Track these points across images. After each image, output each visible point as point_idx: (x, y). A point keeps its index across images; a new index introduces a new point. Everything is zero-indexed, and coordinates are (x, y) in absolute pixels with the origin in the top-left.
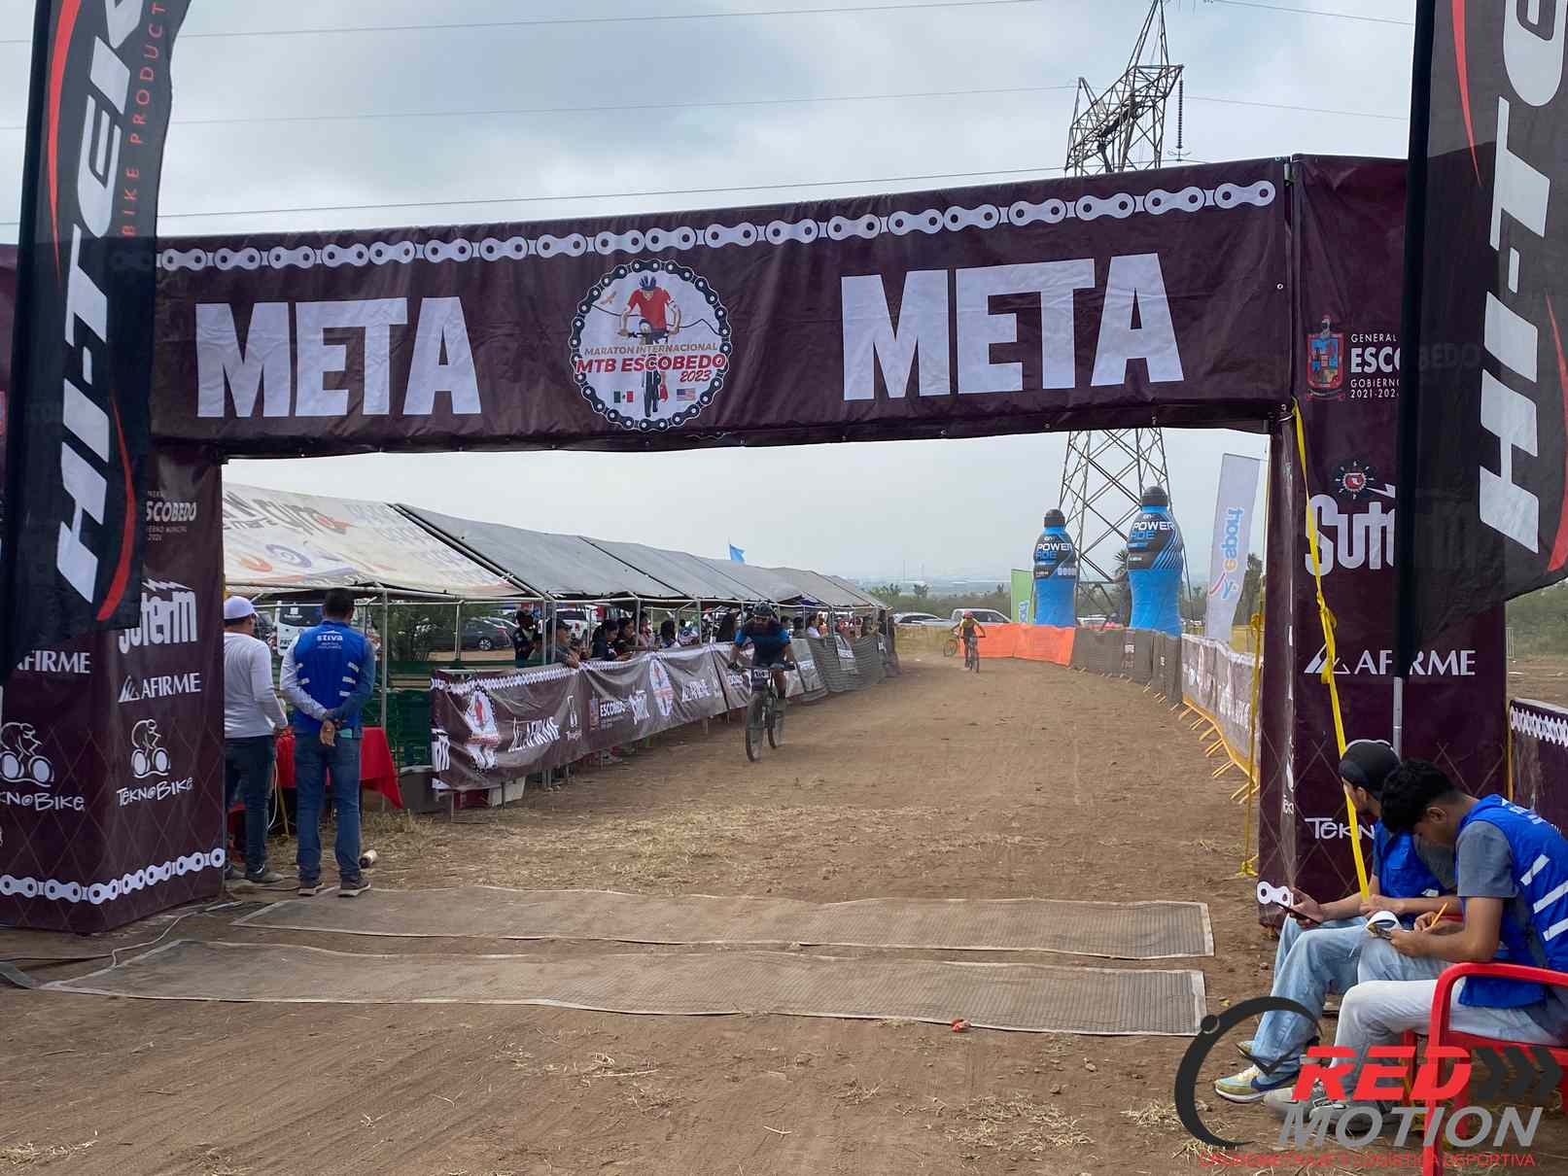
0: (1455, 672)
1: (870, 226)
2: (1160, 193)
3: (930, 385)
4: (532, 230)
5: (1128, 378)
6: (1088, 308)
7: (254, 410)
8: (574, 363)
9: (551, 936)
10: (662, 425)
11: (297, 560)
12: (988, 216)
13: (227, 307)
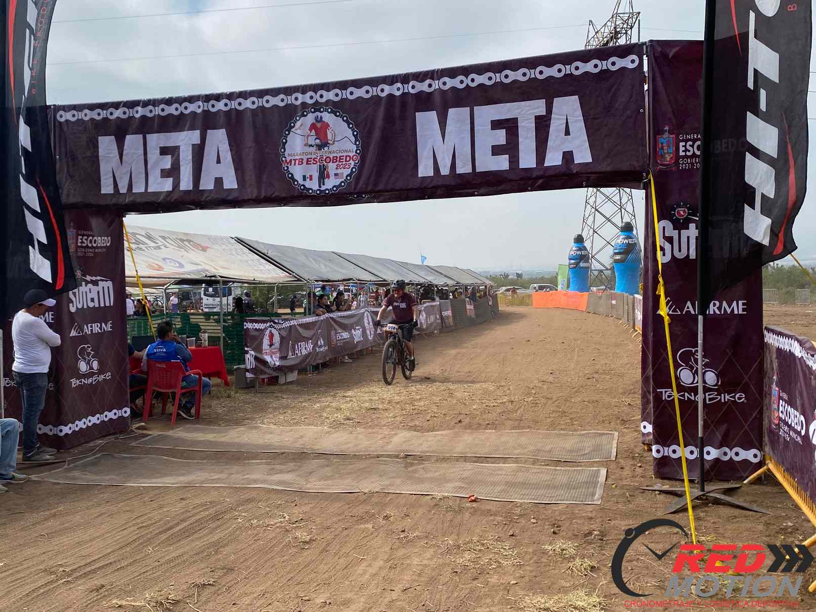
0: (736, 312)
1: (430, 86)
2: (578, 64)
3: (461, 168)
4: (261, 94)
5: (564, 160)
6: (542, 124)
7: (128, 190)
8: (283, 161)
9: (283, 451)
10: (327, 192)
11: (177, 265)
12: (490, 78)
13: (113, 137)
